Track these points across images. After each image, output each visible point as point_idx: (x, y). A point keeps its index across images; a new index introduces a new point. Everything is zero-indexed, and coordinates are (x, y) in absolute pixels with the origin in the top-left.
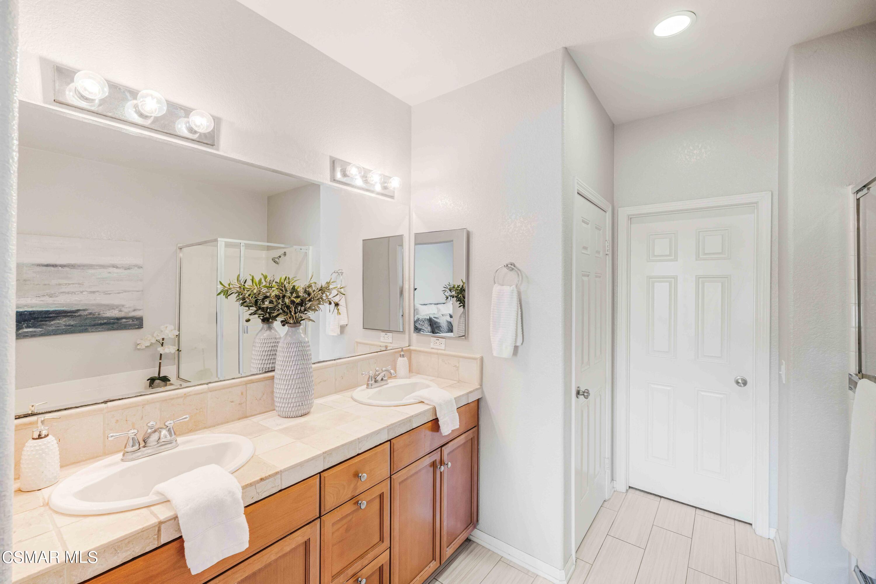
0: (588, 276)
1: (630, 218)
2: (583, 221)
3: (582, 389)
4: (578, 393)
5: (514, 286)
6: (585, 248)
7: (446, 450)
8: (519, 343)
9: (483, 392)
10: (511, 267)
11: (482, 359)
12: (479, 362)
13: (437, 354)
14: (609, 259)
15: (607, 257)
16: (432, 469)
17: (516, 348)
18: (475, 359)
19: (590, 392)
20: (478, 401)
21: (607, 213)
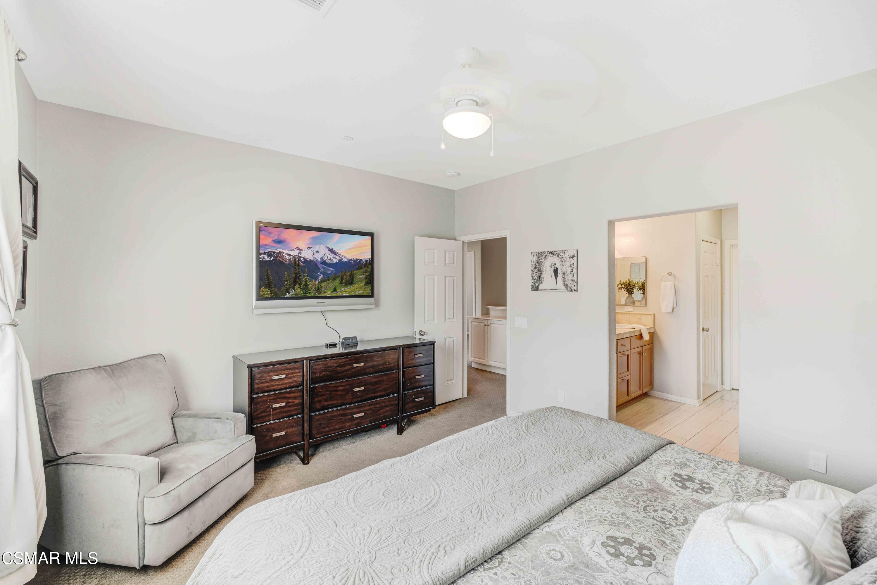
0: (707, 277)
1: (732, 246)
2: (705, 252)
3: (705, 328)
4: (703, 330)
5: (672, 282)
6: (706, 264)
7: (644, 348)
8: (675, 307)
9: (655, 329)
10: (670, 274)
11: (654, 315)
12: (653, 316)
13: (629, 313)
14: (719, 268)
15: (718, 267)
16: (639, 355)
17: (673, 308)
18: (651, 315)
19: (709, 329)
20: (653, 332)
21: (718, 245)
